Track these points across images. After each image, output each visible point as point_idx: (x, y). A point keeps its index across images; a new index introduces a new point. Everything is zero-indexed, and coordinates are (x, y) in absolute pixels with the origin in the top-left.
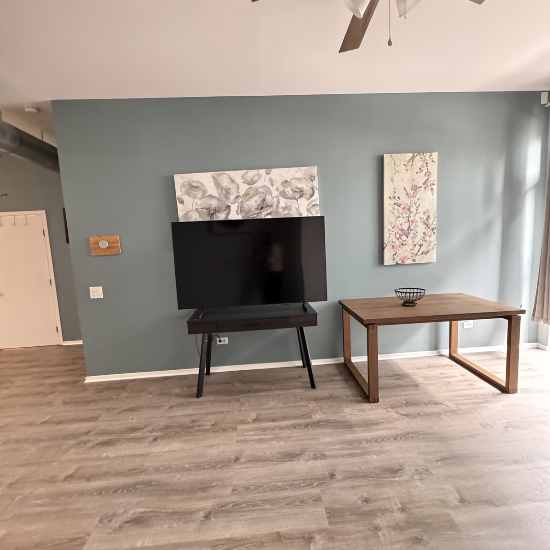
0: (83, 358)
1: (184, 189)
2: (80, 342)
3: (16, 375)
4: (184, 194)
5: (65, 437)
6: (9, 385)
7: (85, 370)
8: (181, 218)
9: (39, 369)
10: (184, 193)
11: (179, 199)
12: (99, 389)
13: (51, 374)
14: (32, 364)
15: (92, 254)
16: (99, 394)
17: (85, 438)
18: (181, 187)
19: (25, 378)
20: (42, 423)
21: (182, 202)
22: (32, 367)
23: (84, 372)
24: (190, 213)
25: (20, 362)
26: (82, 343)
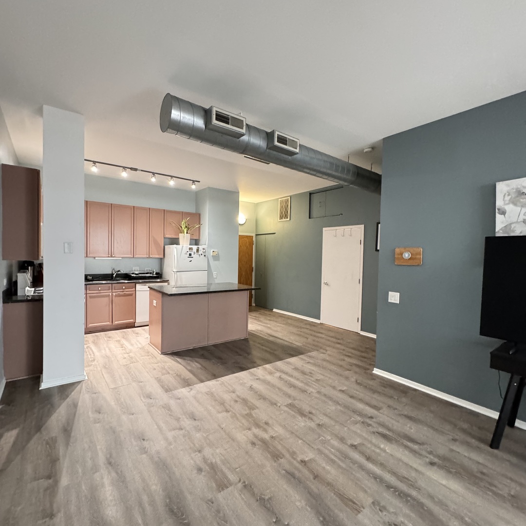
0: (374, 351)
1: (507, 198)
2: (374, 336)
3: (329, 346)
4: (508, 204)
5: (355, 411)
6: (324, 351)
7: (374, 362)
8: (498, 231)
9: (343, 347)
10: (507, 202)
11: (499, 209)
12: (383, 383)
13: (350, 355)
14: (339, 341)
15: (396, 263)
16: (383, 388)
17: (368, 421)
18: (504, 196)
19: (334, 350)
20: (340, 390)
21: (503, 213)
22: (339, 343)
23: (373, 363)
24: (513, 226)
25: (332, 337)
26: (375, 337)
